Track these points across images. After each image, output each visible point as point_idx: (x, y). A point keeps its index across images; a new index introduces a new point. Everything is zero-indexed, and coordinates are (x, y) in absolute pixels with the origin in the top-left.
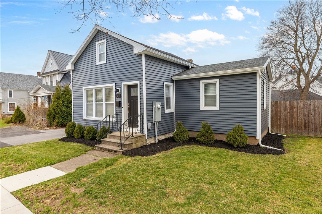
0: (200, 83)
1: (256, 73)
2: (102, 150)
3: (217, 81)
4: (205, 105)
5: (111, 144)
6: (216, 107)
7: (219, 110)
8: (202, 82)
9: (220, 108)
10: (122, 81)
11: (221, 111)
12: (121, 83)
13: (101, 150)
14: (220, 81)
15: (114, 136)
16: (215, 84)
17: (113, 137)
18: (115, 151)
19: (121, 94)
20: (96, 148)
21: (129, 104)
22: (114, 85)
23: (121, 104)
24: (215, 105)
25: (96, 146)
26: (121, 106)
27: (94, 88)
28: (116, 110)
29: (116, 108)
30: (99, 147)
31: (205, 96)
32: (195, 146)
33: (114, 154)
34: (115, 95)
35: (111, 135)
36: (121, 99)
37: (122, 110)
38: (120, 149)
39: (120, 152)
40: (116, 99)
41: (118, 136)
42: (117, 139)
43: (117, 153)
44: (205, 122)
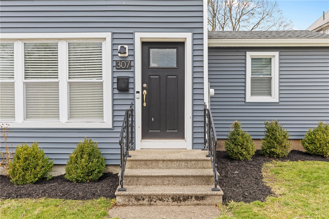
0: (245, 56)
2: (145, 202)
3: (276, 54)
4: (252, 94)
5: (159, 181)
6: (271, 97)
7: (278, 101)
8: (250, 55)
9: (280, 98)
10: (136, 29)
11: (281, 103)
12: (133, 33)
13: (141, 202)
14: (280, 55)
15: (149, 163)
16: (269, 61)
17: (146, 165)
18: (200, 198)
19: (134, 61)
20: (119, 200)
21: (145, 85)
22: (108, 35)
23: (134, 83)
24: (270, 94)
25: (119, 195)
26: (134, 88)
27: (20, 40)
28: (113, 100)
29: (113, 94)
30: (130, 196)
31: (253, 80)
32: (279, 163)
33: (198, 205)
34: (113, 61)
35: (137, 160)
36: (133, 72)
37: (134, 99)
38: (213, 190)
39: (217, 197)
40: (113, 72)
41: (164, 161)
42: (160, 168)
43: (204, 202)
44: (274, 122)
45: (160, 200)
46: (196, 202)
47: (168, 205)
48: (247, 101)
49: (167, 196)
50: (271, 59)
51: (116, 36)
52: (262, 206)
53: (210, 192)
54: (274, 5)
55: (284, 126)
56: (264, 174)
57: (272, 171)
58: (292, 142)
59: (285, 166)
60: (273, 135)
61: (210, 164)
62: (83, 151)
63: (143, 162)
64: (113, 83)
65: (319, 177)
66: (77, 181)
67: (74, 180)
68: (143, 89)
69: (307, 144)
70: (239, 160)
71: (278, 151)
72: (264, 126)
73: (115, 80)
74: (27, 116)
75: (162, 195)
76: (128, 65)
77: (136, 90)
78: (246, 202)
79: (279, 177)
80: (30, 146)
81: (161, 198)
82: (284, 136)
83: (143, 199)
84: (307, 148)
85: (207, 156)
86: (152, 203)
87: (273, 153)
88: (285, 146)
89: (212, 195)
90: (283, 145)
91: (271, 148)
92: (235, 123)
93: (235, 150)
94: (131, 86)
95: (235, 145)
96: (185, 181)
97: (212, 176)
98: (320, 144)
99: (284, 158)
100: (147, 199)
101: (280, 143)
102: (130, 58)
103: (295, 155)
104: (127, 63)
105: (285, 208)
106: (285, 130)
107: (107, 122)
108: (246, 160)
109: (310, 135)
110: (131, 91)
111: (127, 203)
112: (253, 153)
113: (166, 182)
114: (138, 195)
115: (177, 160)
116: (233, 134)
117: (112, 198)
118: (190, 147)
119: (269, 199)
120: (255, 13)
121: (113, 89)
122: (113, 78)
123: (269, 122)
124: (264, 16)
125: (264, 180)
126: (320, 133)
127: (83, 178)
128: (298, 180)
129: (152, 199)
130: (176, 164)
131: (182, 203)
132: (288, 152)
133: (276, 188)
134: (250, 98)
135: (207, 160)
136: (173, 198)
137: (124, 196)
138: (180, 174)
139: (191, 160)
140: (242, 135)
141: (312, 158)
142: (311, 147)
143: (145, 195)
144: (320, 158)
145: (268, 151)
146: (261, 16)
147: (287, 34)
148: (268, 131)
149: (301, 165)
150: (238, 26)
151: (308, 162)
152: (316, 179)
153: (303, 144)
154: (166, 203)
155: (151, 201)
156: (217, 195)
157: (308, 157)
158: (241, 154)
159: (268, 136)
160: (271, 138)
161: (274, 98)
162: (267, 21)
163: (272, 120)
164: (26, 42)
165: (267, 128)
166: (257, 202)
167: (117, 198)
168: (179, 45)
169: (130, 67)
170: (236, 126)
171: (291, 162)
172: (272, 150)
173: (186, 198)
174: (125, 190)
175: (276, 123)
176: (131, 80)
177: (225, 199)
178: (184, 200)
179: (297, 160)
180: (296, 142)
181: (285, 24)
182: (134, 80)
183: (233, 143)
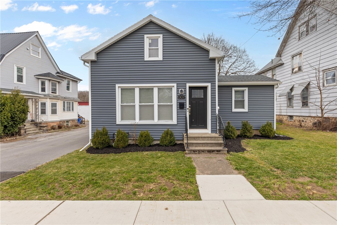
0: (232, 90)
1: (274, 86)
2: (197, 153)
3: (247, 89)
4: (235, 108)
7: (247, 111)
8: (234, 89)
9: (248, 110)
10: (187, 82)
11: (249, 112)
12: (186, 84)
13: (195, 153)
14: (248, 89)
16: (243, 91)
17: (194, 139)
18: (218, 151)
19: (186, 95)
20: (187, 151)
21: (190, 106)
22: (175, 85)
23: (186, 105)
24: (243, 108)
25: (187, 150)
26: (186, 107)
27: (138, 87)
28: (177, 112)
29: (177, 110)
30: (191, 150)
31: (235, 101)
32: (249, 140)
33: (217, 154)
34: (177, 96)
35: (191, 137)
36: (186, 100)
37: (186, 112)
38: (223, 148)
39: (225, 151)
40: (177, 100)
41: (202, 137)
42: (200, 140)
43: (220, 153)
44: (246, 121)
45: (203, 152)
46: (217, 153)
47: (206, 154)
48: (233, 111)
49: (205, 150)
50: (244, 91)
51: (178, 85)
52: (242, 154)
53: (222, 149)
54: (243, 51)
55: (251, 123)
56: (242, 144)
57: (246, 143)
58: (254, 131)
59: (251, 141)
60: (246, 127)
61: (221, 139)
62: (167, 134)
63: (193, 138)
64: (177, 105)
65: (266, 145)
66: (166, 145)
67: (164, 145)
68: (189, 107)
69: (262, 132)
70: (230, 138)
71: (248, 134)
72: (241, 123)
73: (178, 104)
74: (140, 119)
75: (204, 150)
76: (183, 97)
77: (187, 108)
78: (237, 152)
79: (249, 145)
80: (145, 131)
81: (203, 151)
82: (251, 128)
83: (196, 152)
84: (261, 133)
85: (219, 136)
86: (200, 153)
87: (246, 135)
88: (251, 133)
89: (223, 150)
90: (250, 132)
91: (245, 133)
92: (228, 122)
93: (228, 134)
94: (185, 106)
95: (228, 132)
96: (211, 145)
97: (222, 143)
98: (268, 132)
99: (251, 138)
100: (198, 152)
101: (249, 131)
102: (185, 95)
103: (256, 137)
104: (183, 96)
105: (252, 154)
106: (251, 125)
107: (174, 121)
108: (233, 139)
109: (263, 127)
110: (185, 108)
111: (190, 153)
112: (236, 135)
113: (204, 146)
114: (194, 150)
115: (207, 137)
116: (227, 127)
117: (184, 151)
118: (210, 132)
119: (245, 152)
120: (232, 56)
121: (177, 107)
122: (177, 103)
123: (244, 121)
124: (238, 58)
125: (242, 146)
126: (267, 126)
127: (168, 144)
128: (257, 146)
129: (200, 152)
130: (207, 139)
131: (211, 153)
132: (253, 135)
133: (247, 149)
134: (234, 110)
135: (219, 137)
136: (208, 151)
137: (189, 150)
138: (209, 142)
139: (213, 137)
140: (231, 127)
141: (264, 138)
142: (263, 133)
143: (197, 150)
144: (268, 138)
145: (243, 135)
146: (236, 58)
147: (251, 78)
148: (243, 125)
149: (258, 141)
150: (222, 64)
151: (262, 139)
152: (264, 145)
153: (260, 132)
154: (205, 153)
155: (199, 152)
156: (225, 150)
157: (262, 138)
158: (231, 136)
159: (243, 128)
160: (244, 128)
161: (246, 110)
162: (240, 61)
163: (245, 120)
164: (140, 88)
165: (243, 124)
166: (241, 152)
167: (186, 151)
168: (205, 88)
169: (184, 98)
170: (229, 123)
171: (254, 140)
172: (245, 134)
173: (213, 151)
174: (189, 148)
175: (247, 122)
176: (185, 104)
177: (228, 152)
178: (212, 152)
179: (257, 139)
180: (256, 130)
181: (250, 63)
182: (186, 104)
183: (227, 131)
